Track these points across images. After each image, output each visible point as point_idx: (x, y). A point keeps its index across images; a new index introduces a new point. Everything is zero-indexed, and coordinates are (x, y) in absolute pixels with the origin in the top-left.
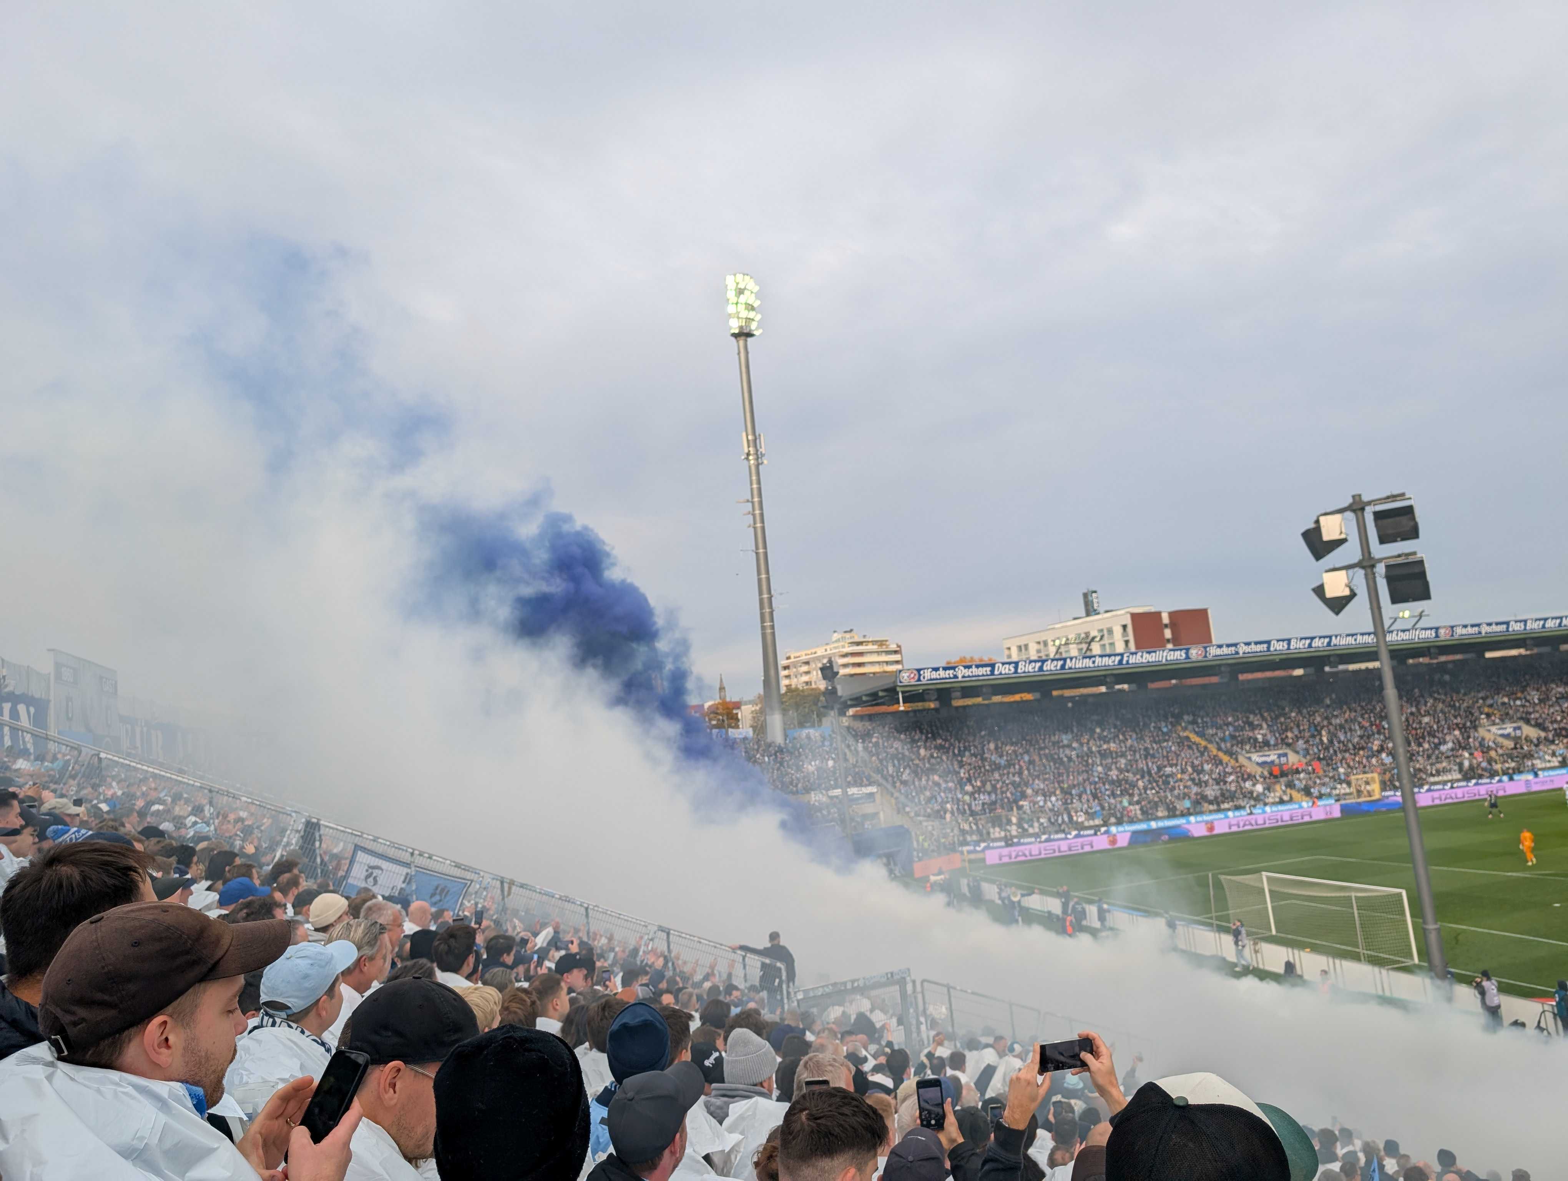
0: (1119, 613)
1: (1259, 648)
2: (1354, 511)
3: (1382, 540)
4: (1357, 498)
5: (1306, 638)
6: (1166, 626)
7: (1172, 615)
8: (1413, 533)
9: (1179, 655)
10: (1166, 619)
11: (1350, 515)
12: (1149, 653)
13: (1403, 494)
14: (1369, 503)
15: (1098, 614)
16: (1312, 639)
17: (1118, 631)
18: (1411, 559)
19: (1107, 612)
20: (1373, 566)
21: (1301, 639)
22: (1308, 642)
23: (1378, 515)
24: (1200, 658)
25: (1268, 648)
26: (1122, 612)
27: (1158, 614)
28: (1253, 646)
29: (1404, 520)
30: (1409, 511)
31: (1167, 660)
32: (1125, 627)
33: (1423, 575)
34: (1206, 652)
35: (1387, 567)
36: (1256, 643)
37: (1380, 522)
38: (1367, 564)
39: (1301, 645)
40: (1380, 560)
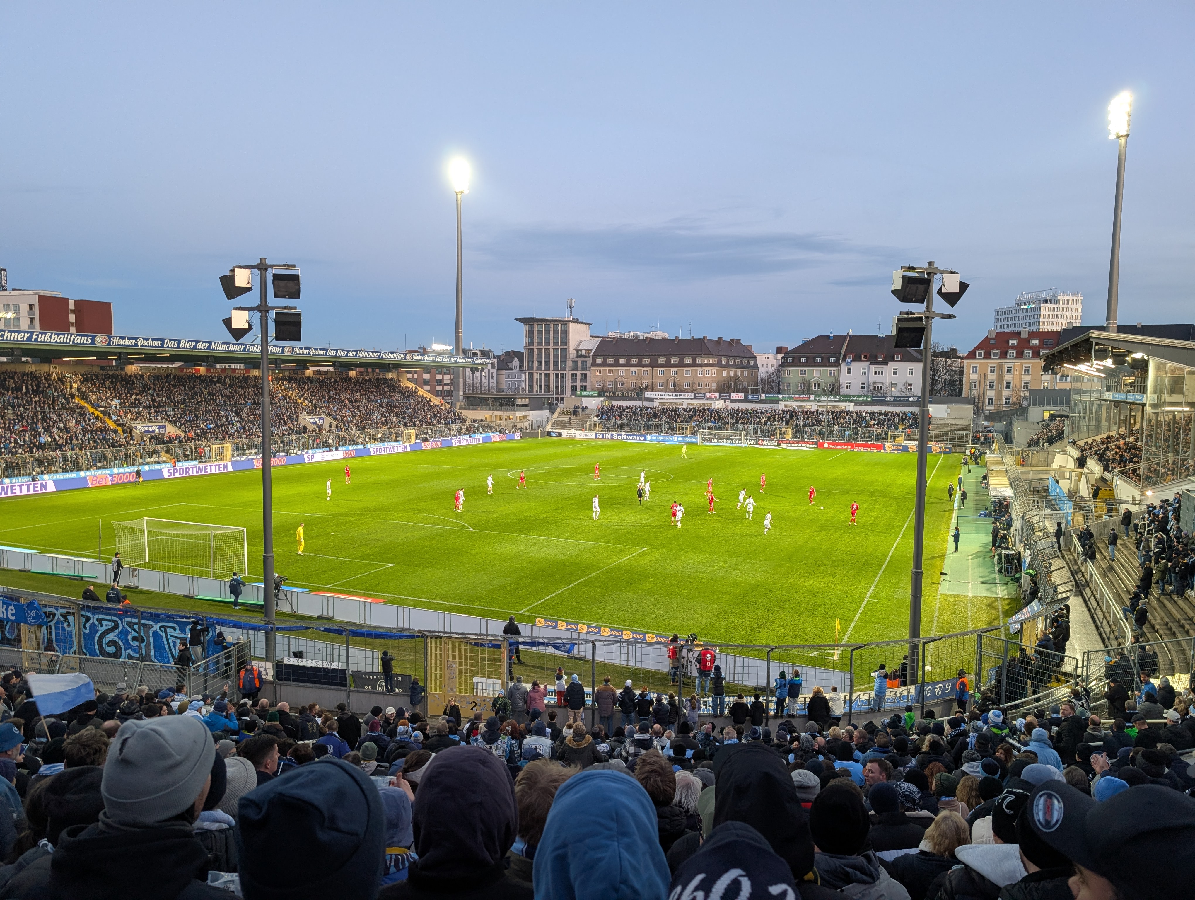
0: (27, 292)
1: (155, 343)
2: (260, 269)
3: (276, 296)
4: (263, 261)
5: (192, 341)
6: (72, 311)
7: (77, 302)
8: (296, 294)
9: (85, 340)
10: (72, 305)
11: (256, 271)
12: (58, 335)
13: (294, 266)
14: (271, 266)
15: (6, 290)
16: (197, 342)
17: (24, 309)
18: (293, 311)
19: (14, 290)
20: (267, 311)
21: (189, 341)
22: (194, 344)
23: (276, 277)
24: (104, 345)
25: (162, 345)
26: (31, 292)
27: (66, 300)
28: (150, 341)
29: (291, 284)
30: (295, 278)
31: (73, 342)
32: (31, 306)
33: (299, 323)
34: (110, 340)
35: (276, 313)
36: (153, 340)
37: (276, 282)
38: (263, 309)
39: (188, 345)
40: (273, 308)
